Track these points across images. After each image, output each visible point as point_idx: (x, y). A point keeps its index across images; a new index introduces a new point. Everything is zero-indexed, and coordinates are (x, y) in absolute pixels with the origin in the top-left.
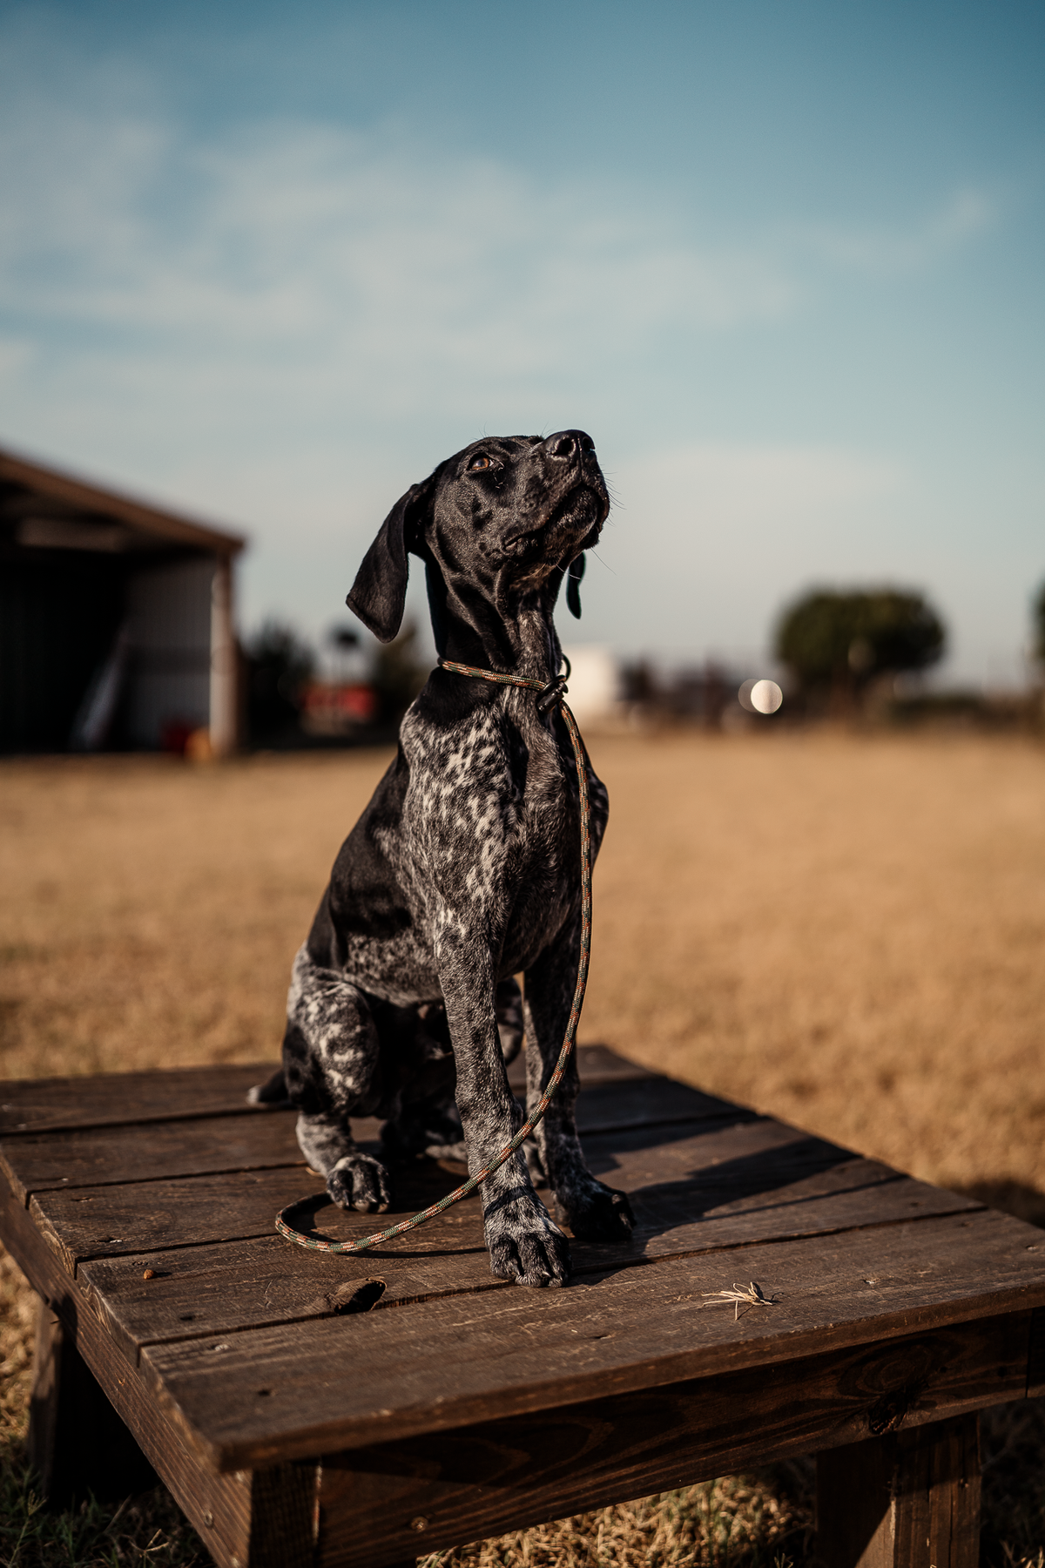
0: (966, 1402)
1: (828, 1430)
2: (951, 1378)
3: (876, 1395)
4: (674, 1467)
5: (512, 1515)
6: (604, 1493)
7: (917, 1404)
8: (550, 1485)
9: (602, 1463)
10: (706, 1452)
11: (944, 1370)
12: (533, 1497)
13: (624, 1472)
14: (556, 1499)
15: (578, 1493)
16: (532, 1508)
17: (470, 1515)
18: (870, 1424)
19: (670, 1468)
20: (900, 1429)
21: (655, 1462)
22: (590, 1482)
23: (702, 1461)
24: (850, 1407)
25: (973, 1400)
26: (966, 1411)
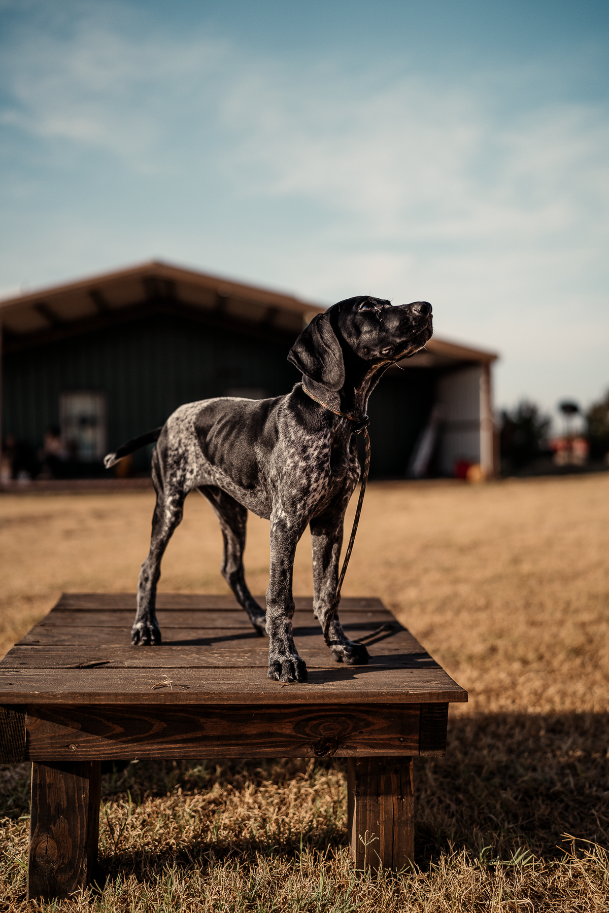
0: (377, 751)
1: (289, 749)
2: (367, 737)
3: (318, 737)
4: (200, 749)
5: (117, 753)
6: (163, 753)
7: (345, 746)
8: (135, 744)
9: (161, 740)
10: (218, 746)
11: (361, 732)
12: (127, 748)
13: (173, 746)
14: (139, 751)
15: (150, 750)
16: (127, 752)
17: (96, 749)
18: (315, 751)
19: (198, 749)
20: (334, 756)
21: (189, 745)
22: (155, 747)
23: (216, 749)
24: (301, 740)
25: (382, 751)
26: (375, 755)
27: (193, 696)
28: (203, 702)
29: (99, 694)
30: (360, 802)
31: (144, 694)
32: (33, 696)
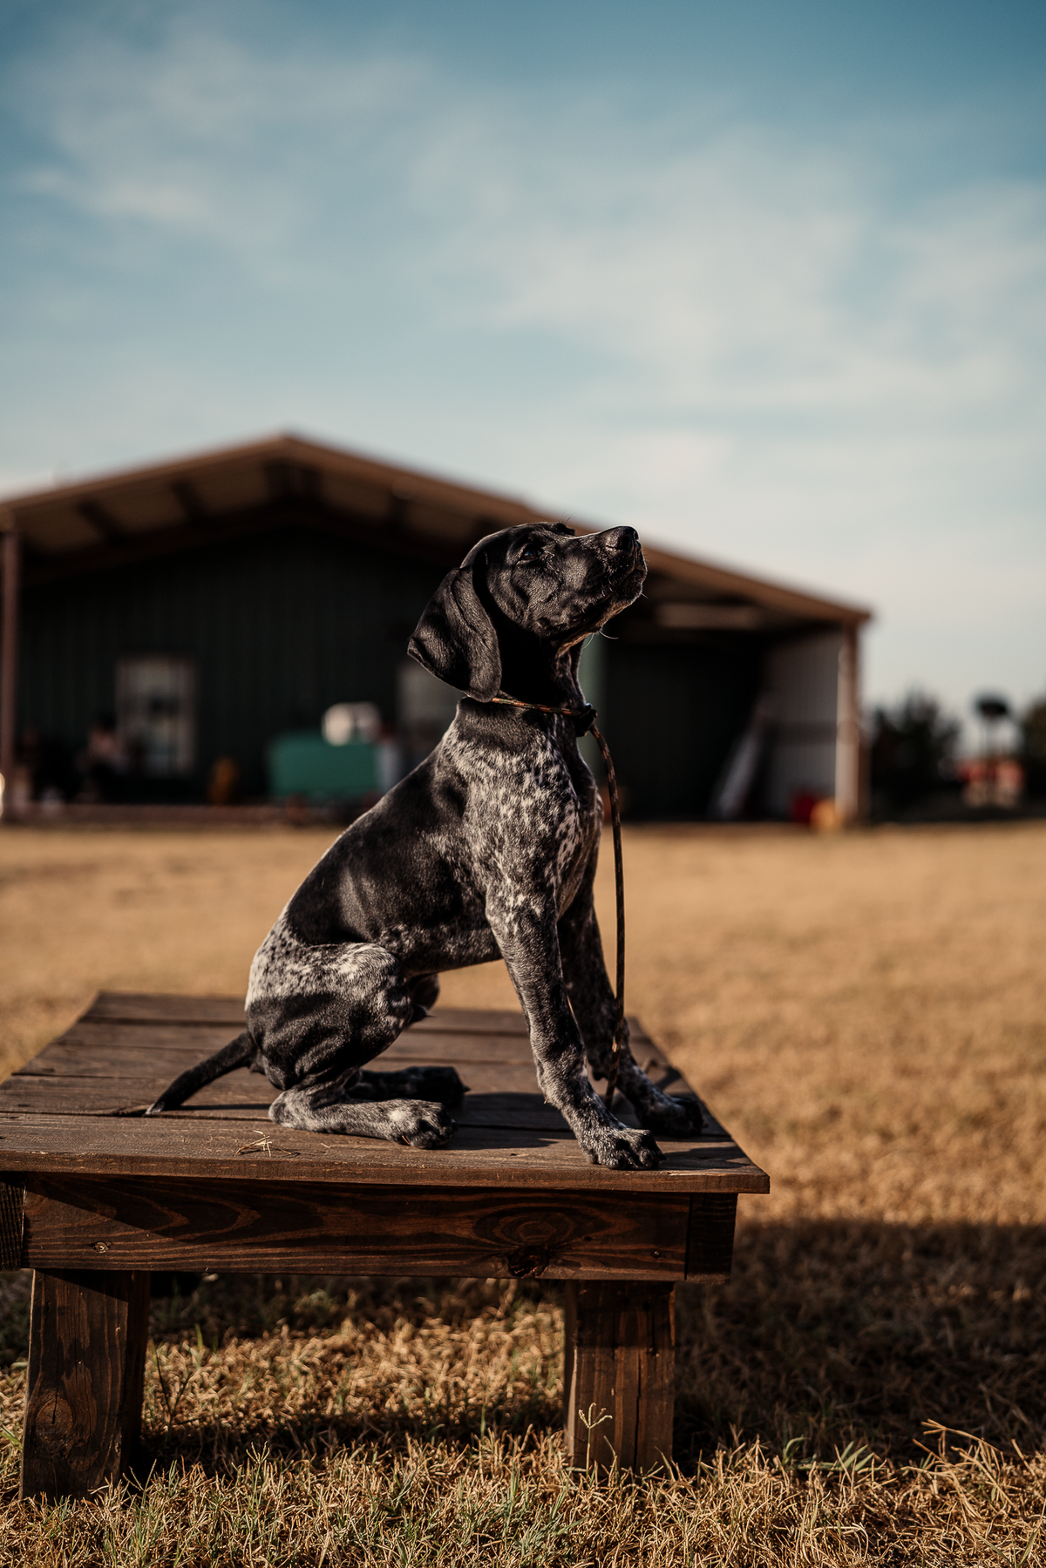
0: (614, 1271)
1: (465, 1262)
2: (597, 1247)
3: (514, 1245)
4: (316, 1257)
5: (175, 1259)
6: (253, 1262)
7: (560, 1261)
8: (206, 1246)
9: (250, 1240)
10: (346, 1253)
11: (588, 1239)
12: (192, 1251)
13: (270, 1250)
14: (212, 1257)
15: (230, 1256)
16: (192, 1258)
17: (141, 1251)
18: (509, 1267)
19: (312, 1258)
20: (542, 1276)
21: (297, 1250)
22: (240, 1251)
23: (342, 1259)
24: (487, 1249)
25: (622, 1271)
26: (610, 1278)
27: (305, 1168)
28: (322, 1179)
29: (147, 1160)
30: (583, 1355)
31: (223, 1162)
32: (37, 1159)
